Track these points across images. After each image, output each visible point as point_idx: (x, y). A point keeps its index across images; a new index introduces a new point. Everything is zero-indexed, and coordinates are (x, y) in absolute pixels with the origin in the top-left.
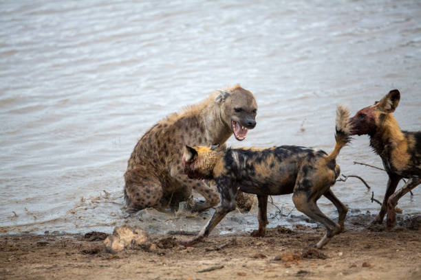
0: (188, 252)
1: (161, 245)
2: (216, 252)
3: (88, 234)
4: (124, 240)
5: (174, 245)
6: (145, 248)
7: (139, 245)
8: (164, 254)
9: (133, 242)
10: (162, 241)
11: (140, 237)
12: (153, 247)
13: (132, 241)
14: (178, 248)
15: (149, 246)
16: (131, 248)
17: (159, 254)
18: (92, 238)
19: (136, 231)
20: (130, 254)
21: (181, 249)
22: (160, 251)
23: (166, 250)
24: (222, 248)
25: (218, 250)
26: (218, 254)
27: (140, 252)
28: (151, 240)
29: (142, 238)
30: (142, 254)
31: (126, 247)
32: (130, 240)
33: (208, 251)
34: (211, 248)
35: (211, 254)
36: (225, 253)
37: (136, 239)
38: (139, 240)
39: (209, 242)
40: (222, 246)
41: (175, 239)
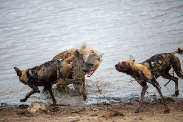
0: (64, 113)
1: (52, 110)
2: (76, 113)
3: (20, 106)
4: (36, 108)
5: (58, 110)
6: (45, 112)
7: (42, 110)
9: (40, 109)
12: (49, 111)
15: (47, 111)
16: (39, 112)
17: (51, 114)
18: (22, 107)
19: (42, 104)
20: (39, 114)
21: (61, 112)
23: (54, 113)
28: (48, 108)
29: (44, 107)
30: (44, 114)
31: (37, 111)
32: (39, 108)
34: (74, 112)
35: (74, 114)
36: (80, 114)
37: (41, 108)
38: (42, 108)
39: (73, 109)
40: (79, 111)
41: (58, 108)
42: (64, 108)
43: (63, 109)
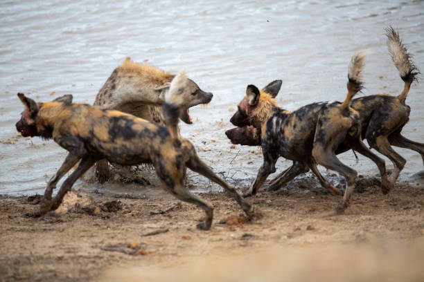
0: (133, 215)
1: (106, 208)
2: (161, 215)
3: (31, 197)
4: (68, 203)
5: (119, 208)
6: (89, 211)
7: (83, 209)
8: (108, 217)
9: (77, 206)
10: (106, 204)
11: (84, 201)
12: (97, 210)
13: (76, 205)
14: (123, 211)
15: (94, 209)
16: (75, 212)
17: (103, 218)
18: (35, 201)
19: (81, 194)
20: (74, 217)
21: (125, 213)
22: (105, 214)
23: (111, 214)
24: (167, 211)
25: (163, 213)
26: (162, 218)
27: (84, 215)
28: (95, 203)
29: (86, 202)
30: (86, 218)
31: (69, 211)
32: (74, 203)
33: (152, 214)
34: (156, 211)
35: (156, 217)
36: (170, 217)
37: (80, 203)
38: (83, 203)
39: (154, 206)
40: (167, 209)
41: (120, 202)
42: (133, 203)
43: (132, 205)
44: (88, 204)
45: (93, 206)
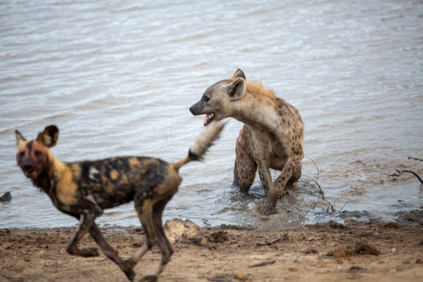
0: (239, 246)
1: (212, 239)
2: (267, 246)
4: (175, 233)
5: (226, 239)
6: (196, 242)
7: (190, 239)
8: (215, 248)
9: (184, 236)
10: (213, 235)
11: (191, 231)
12: (204, 241)
13: (183, 234)
14: (230, 242)
15: (200, 240)
16: (182, 242)
17: (210, 249)
19: (188, 224)
20: (181, 248)
21: (231, 244)
22: (211, 245)
23: (217, 244)
24: (274, 242)
25: (269, 244)
26: (269, 249)
27: (191, 246)
28: (202, 234)
29: (193, 232)
30: (193, 248)
31: (177, 241)
32: (181, 233)
33: (259, 245)
34: (262, 243)
35: (262, 248)
36: (276, 248)
37: (187, 233)
38: (190, 233)
39: (261, 237)
40: (274, 240)
41: (226, 233)
42: (239, 234)
43: (239, 236)
44: (195, 234)
45: (200, 236)
